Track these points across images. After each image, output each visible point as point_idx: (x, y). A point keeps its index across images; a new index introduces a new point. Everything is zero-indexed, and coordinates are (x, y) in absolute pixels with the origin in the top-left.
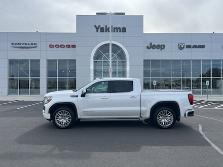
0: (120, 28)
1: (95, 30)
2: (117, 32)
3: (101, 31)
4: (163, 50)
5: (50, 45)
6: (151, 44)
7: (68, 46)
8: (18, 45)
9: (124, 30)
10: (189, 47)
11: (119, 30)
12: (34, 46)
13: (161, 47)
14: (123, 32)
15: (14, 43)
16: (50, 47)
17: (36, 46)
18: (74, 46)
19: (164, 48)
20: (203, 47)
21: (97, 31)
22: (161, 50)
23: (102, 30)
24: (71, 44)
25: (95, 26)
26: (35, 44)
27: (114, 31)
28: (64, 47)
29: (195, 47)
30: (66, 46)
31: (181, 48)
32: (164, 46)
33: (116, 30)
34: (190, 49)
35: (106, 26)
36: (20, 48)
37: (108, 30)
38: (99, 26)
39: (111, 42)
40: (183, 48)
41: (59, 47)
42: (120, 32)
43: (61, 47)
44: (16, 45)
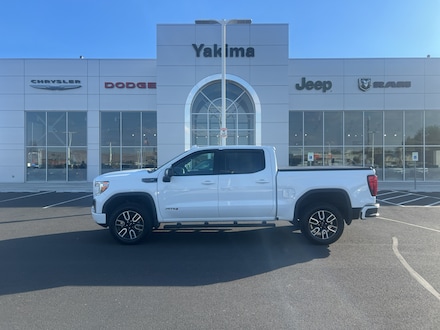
0: (242, 49)
1: (194, 53)
2: (237, 55)
3: (205, 55)
4: (328, 92)
5: (106, 84)
6: (304, 79)
7: (142, 85)
8: (44, 84)
9: (250, 52)
10: (378, 85)
11: (240, 53)
12: (75, 84)
13: (324, 86)
14: (248, 56)
15: (36, 79)
16: (106, 87)
17: (78, 84)
18: (152, 86)
19: (330, 87)
20: (407, 85)
21: (198, 55)
22: (324, 91)
23: (208, 53)
24: (147, 81)
25: (194, 46)
26: (77, 82)
27: (232, 56)
28: (134, 87)
29: (391, 84)
30: (138, 84)
31: (363, 88)
32: (329, 83)
33: (234, 53)
34: (382, 89)
35: (215, 46)
36: (47, 89)
37: (218, 52)
38: (202, 45)
39: (224, 77)
40: (368, 87)
41: (123, 87)
42: (243, 55)
43: (128, 87)
44: (41, 84)
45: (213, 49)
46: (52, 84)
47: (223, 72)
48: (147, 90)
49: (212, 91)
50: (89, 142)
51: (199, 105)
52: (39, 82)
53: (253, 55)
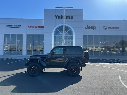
1: (55, 17)
3: (58, 18)
4: (95, 29)
5: (29, 26)
6: (87, 26)
7: (39, 27)
8: (10, 26)
9: (72, 18)
10: (109, 28)
11: (69, 17)
13: (94, 28)
14: (71, 18)
16: (29, 27)
17: (20, 26)
18: (43, 27)
19: (95, 28)
20: (118, 28)
21: (56, 18)
22: (94, 29)
23: (59, 17)
24: (41, 25)
25: (55, 15)
27: (66, 18)
28: (37, 27)
29: (113, 28)
31: (105, 29)
33: (67, 17)
34: (111, 29)
35: (62, 15)
37: (62, 17)
38: (58, 15)
39: (64, 25)
40: (106, 28)
41: (34, 27)
42: (70, 18)
43: (35, 27)
44: (9, 26)
45: (61, 16)
46: (12, 26)
47: (64, 23)
48: (41, 28)
49: (60, 29)
50: (23, 43)
51: (56, 33)
52: (8, 25)
53: (73, 18)
